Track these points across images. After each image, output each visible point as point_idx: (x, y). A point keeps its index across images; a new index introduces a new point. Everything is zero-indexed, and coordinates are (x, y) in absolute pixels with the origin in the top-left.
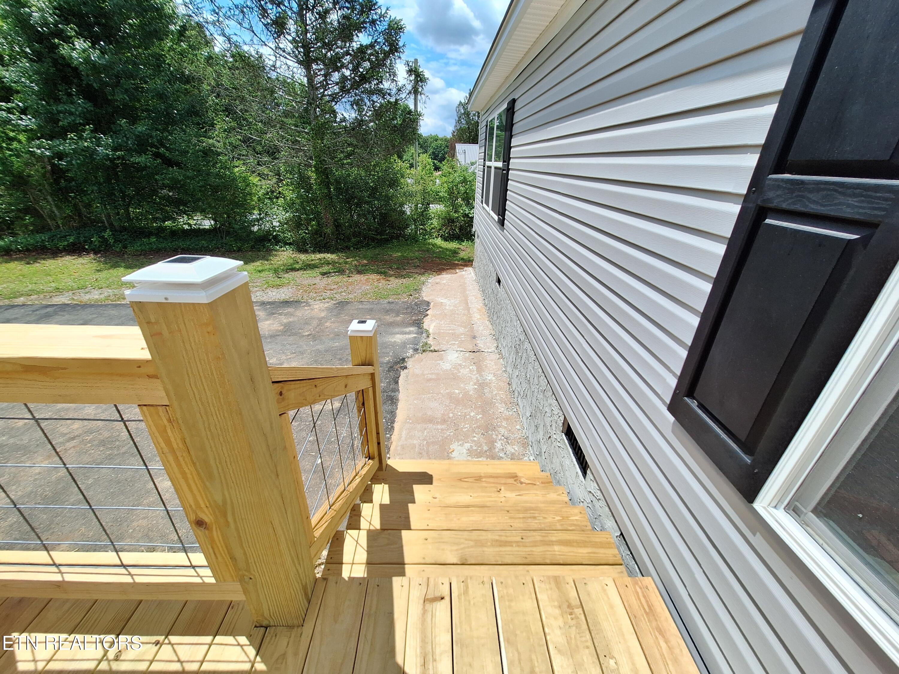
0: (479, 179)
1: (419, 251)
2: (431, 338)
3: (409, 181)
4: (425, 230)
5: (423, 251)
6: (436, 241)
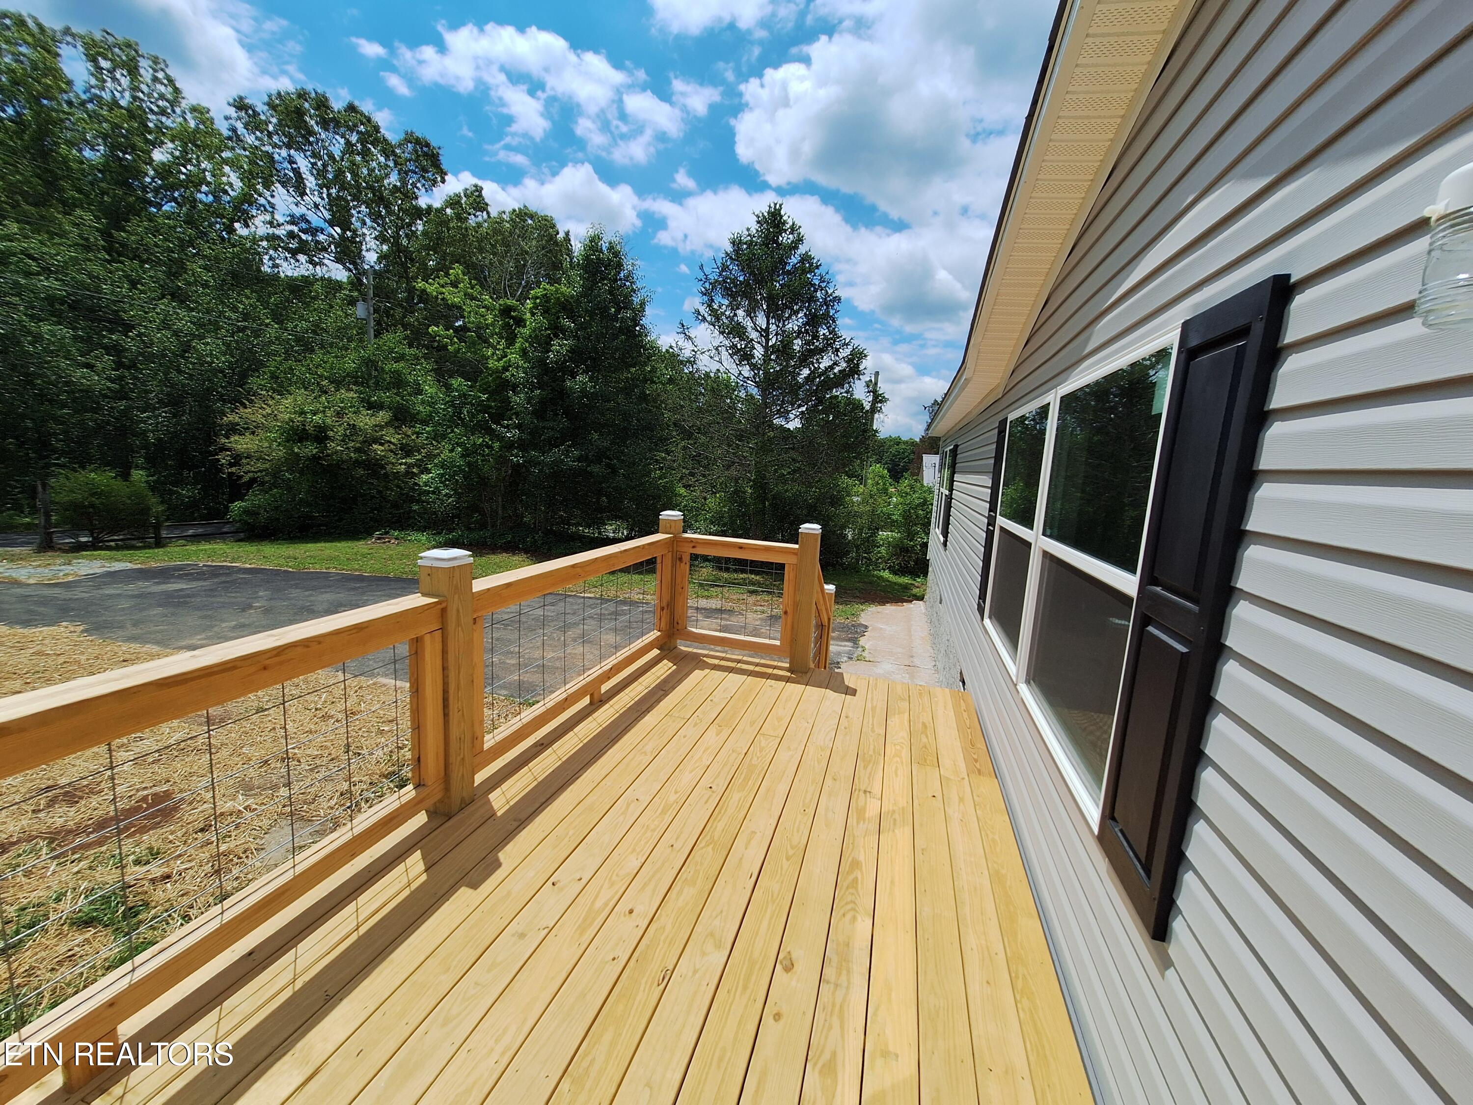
0: (935, 503)
1: (859, 582)
2: (866, 652)
3: (855, 499)
4: (869, 559)
5: (864, 582)
6: (882, 573)
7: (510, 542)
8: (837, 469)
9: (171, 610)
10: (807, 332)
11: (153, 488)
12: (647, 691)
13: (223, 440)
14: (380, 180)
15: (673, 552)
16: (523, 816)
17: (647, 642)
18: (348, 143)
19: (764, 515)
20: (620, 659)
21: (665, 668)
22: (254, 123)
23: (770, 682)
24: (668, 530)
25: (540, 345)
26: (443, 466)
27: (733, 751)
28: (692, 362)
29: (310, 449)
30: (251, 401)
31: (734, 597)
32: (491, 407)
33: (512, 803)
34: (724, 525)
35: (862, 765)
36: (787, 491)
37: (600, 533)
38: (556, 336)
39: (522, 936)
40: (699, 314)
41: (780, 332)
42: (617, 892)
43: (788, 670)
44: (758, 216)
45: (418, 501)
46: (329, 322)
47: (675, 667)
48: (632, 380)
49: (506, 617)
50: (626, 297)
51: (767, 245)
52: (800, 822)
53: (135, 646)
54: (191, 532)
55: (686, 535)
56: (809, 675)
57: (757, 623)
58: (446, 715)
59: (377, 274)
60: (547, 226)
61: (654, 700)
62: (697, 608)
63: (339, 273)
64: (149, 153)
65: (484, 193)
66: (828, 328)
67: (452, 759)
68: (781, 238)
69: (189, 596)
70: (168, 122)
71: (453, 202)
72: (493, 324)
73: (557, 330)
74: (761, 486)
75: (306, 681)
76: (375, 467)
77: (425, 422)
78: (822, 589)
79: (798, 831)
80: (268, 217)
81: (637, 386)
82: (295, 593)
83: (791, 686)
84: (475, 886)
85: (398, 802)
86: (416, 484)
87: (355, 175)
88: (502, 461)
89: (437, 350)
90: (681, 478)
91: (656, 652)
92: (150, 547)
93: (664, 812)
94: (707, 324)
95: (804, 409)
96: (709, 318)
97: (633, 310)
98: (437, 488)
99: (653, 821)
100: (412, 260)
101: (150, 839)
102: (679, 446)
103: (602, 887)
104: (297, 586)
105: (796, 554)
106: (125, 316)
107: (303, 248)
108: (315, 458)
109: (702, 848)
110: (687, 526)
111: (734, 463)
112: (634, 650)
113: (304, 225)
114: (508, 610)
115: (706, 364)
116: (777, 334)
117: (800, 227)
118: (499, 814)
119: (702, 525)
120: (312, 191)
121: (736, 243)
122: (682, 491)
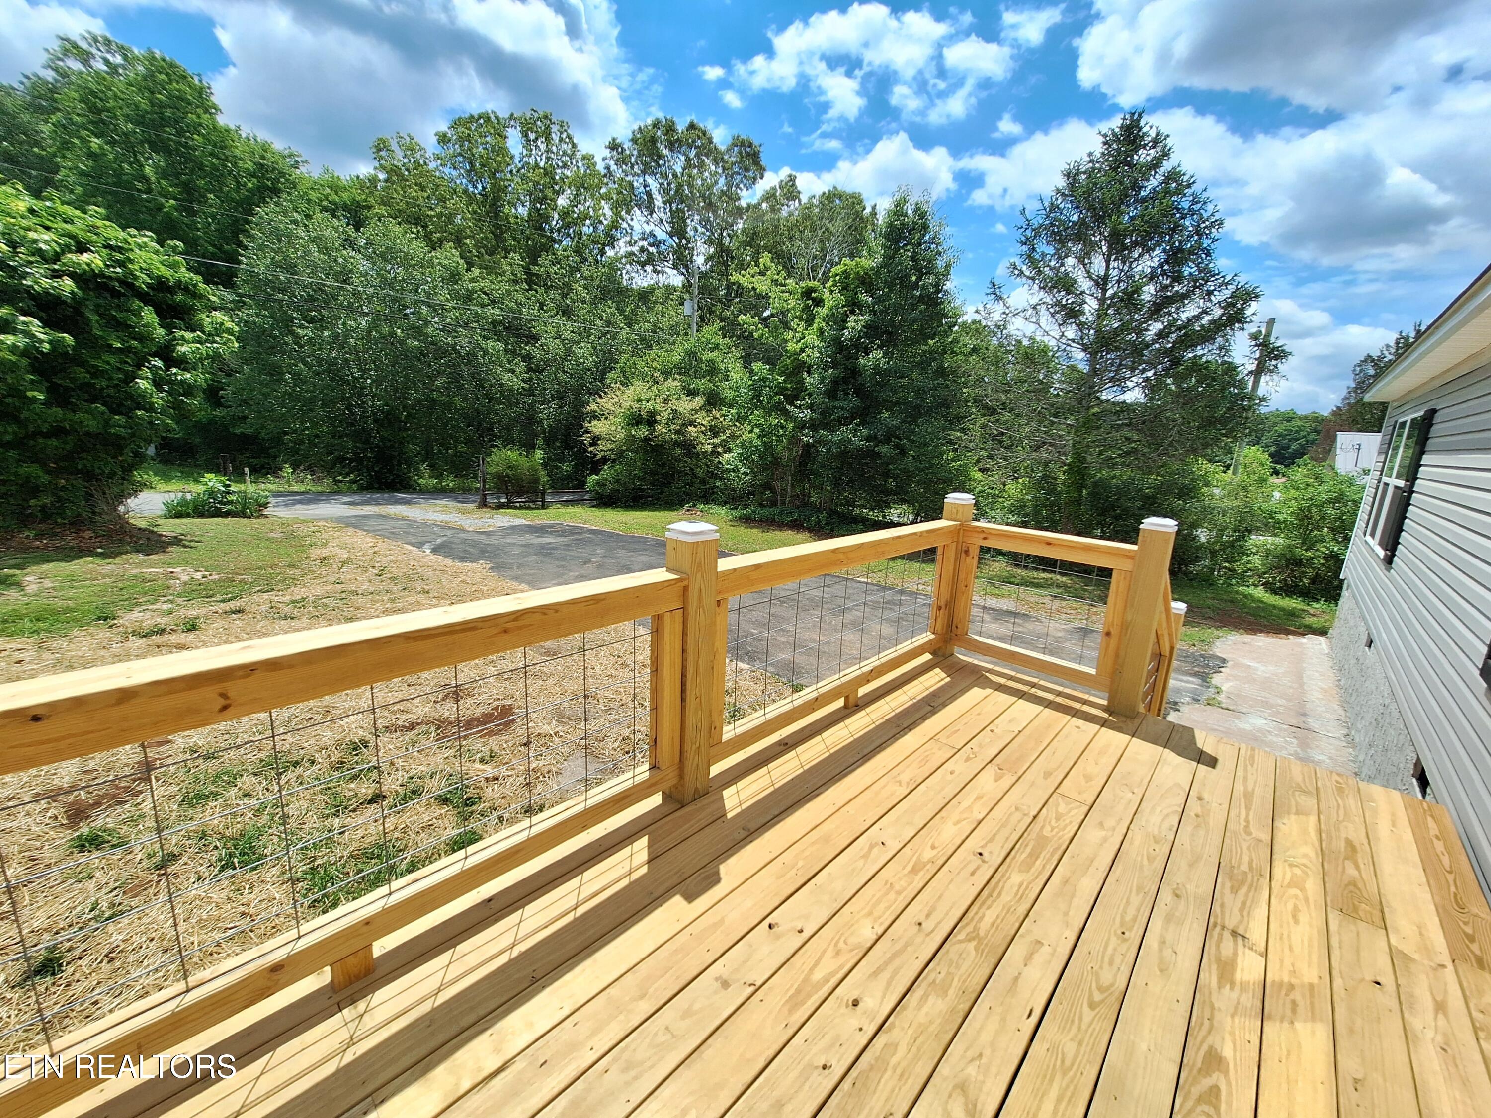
0: (1367, 499)
1: (1214, 599)
2: (1222, 695)
3: (1216, 491)
4: (1232, 570)
5: (1221, 600)
6: (1251, 590)
7: (796, 520)
8: (1194, 451)
9: (541, 558)
10: (1164, 273)
11: (545, 465)
12: (911, 703)
13: (587, 425)
14: (710, 187)
15: (957, 542)
16: (753, 826)
17: (917, 644)
18: (688, 160)
19: (1080, 505)
20: (883, 660)
21: (936, 678)
22: (622, 161)
23: (1076, 721)
24: (954, 516)
25: (835, 323)
26: (743, 445)
27: (1017, 809)
28: (1001, 327)
29: (642, 432)
30: (605, 393)
31: (1032, 599)
32: (787, 389)
33: (744, 806)
34: (1026, 515)
35: (1228, 885)
36: (1114, 477)
37: (884, 516)
38: (853, 312)
39: (725, 984)
40: (1015, 268)
41: (1124, 278)
42: (841, 967)
43: (1106, 709)
44: (1105, 136)
45: (721, 479)
46: (665, 323)
47: (948, 679)
48: (930, 353)
49: (783, 594)
50: (930, 262)
51: (1115, 169)
52: (1115, 949)
53: (515, 584)
54: (565, 498)
55: (977, 524)
56: (1137, 721)
57: (1060, 634)
58: (683, 700)
59: (703, 276)
60: (855, 201)
61: (918, 715)
62: (984, 608)
63: (676, 279)
64: (554, 200)
65: (797, 182)
66: (1197, 266)
67: (687, 747)
68: (1136, 157)
69: (554, 549)
70: (568, 173)
71: (770, 196)
72: (794, 308)
73: (854, 305)
74: (1078, 470)
75: (615, 630)
76: (689, 447)
77: (731, 406)
78: (1168, 609)
79: (1111, 963)
80: (628, 238)
81: (935, 359)
82: (621, 553)
83: (1108, 734)
84: (690, 898)
85: (631, 781)
86: (719, 462)
87: (691, 186)
88: (794, 440)
89: (745, 337)
90: (978, 461)
91: (927, 657)
92: (538, 509)
93: (914, 871)
94: (1024, 279)
95: (1150, 374)
96: (1027, 273)
97: (937, 275)
98: (736, 466)
99: (900, 879)
100: (732, 258)
101: (494, 742)
102: (977, 422)
103: (824, 951)
104: (623, 547)
105: (1131, 558)
106: (534, 331)
107: (650, 261)
108: (646, 440)
109: (961, 942)
110: (980, 514)
111: (1045, 444)
112: (900, 652)
113: (651, 240)
114: (786, 587)
115: (1019, 328)
116: (1118, 282)
117: (1168, 136)
118: (729, 816)
119: (999, 514)
120: (659, 208)
121: (1071, 176)
122: (978, 475)
